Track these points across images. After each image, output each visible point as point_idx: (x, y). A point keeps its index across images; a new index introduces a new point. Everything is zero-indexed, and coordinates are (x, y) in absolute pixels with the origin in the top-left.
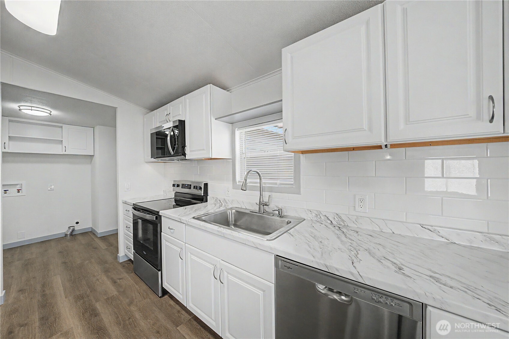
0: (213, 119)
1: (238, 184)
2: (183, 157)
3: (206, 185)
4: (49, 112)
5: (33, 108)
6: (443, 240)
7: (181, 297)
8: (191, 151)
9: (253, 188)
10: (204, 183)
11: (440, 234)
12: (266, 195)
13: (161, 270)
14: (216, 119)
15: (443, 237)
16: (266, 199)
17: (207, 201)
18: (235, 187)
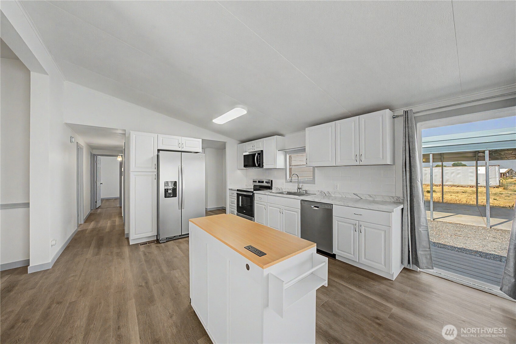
0: (277, 151)
1: (288, 180)
2: (262, 167)
3: (272, 181)
6: (359, 198)
8: (266, 165)
9: (295, 182)
11: (358, 196)
12: (301, 185)
13: (254, 217)
14: (278, 151)
16: (300, 187)
17: (272, 189)
18: (287, 182)
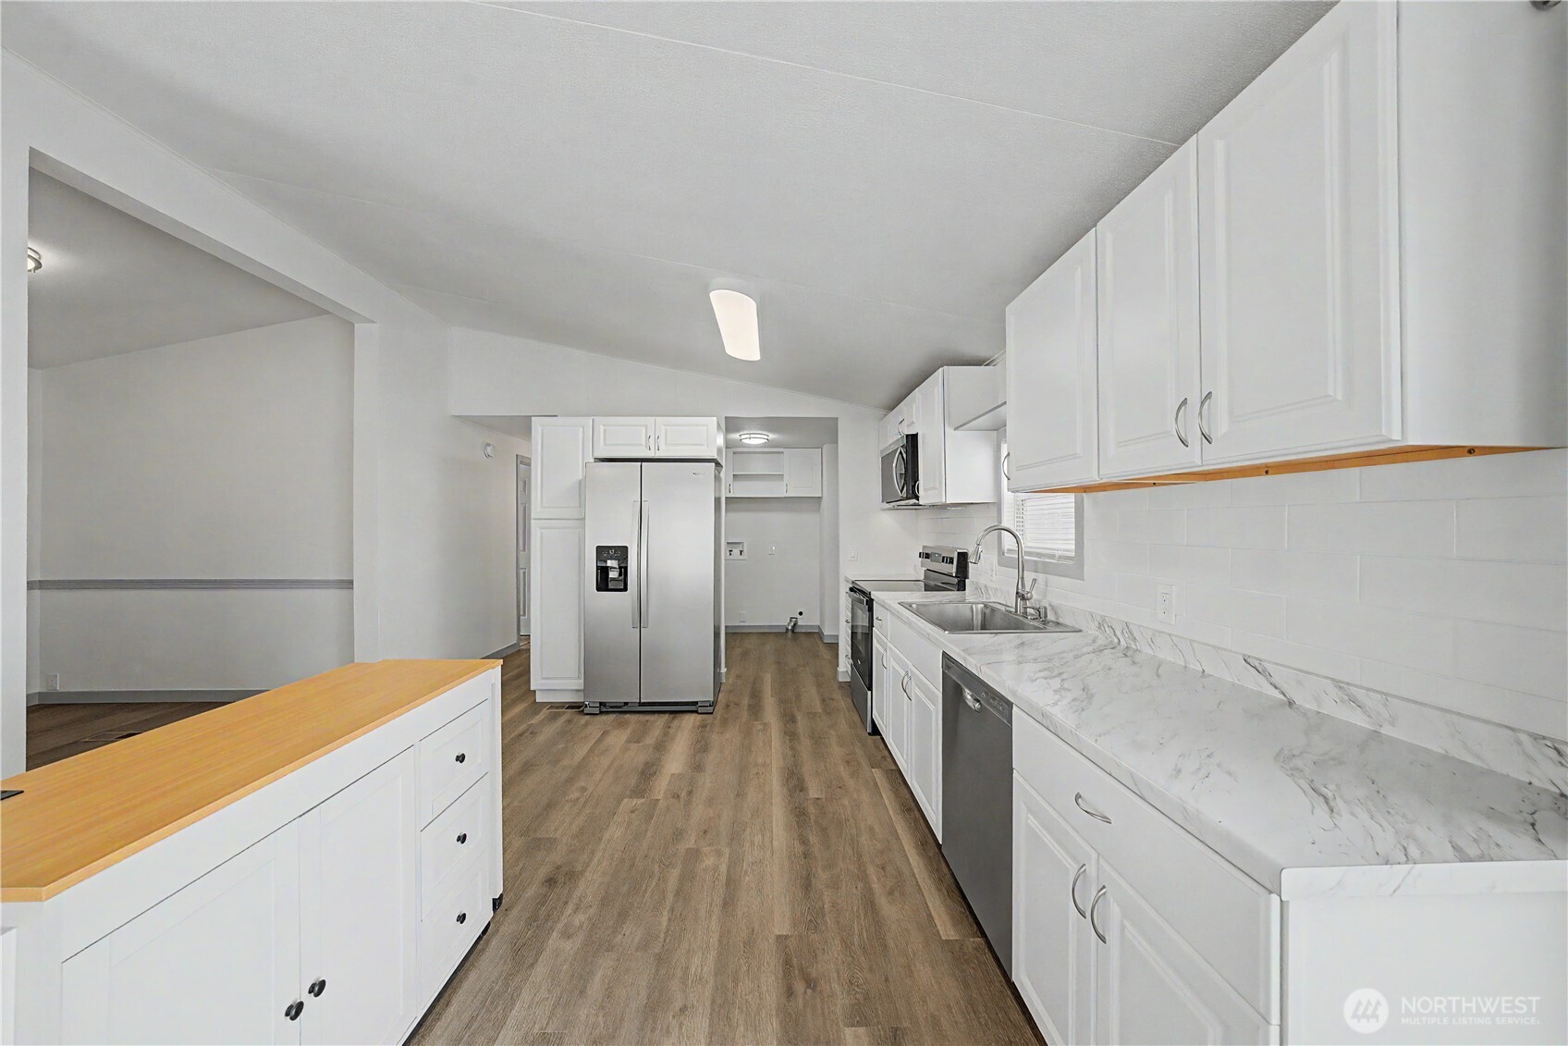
0: (949, 431)
2: (914, 501)
3: (963, 557)
4: (766, 437)
5: (752, 436)
7: (884, 728)
8: (924, 491)
10: (959, 553)
11: (1272, 680)
12: (1029, 576)
14: (956, 429)
15: (1276, 688)
17: (964, 588)
18: (1002, 561)
